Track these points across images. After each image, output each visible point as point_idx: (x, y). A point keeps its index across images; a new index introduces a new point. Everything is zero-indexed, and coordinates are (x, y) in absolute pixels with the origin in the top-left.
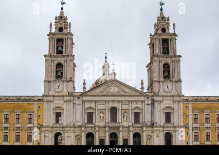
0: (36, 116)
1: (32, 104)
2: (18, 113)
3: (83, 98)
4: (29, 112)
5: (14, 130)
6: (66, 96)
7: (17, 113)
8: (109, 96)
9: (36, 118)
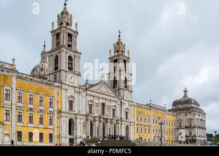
0: (56, 101)
1: (53, 89)
2: (42, 96)
3: (87, 91)
4: (51, 96)
5: (38, 112)
6: (77, 87)
7: (40, 96)
8: (101, 93)
9: (56, 103)
